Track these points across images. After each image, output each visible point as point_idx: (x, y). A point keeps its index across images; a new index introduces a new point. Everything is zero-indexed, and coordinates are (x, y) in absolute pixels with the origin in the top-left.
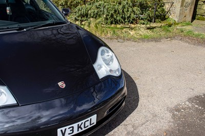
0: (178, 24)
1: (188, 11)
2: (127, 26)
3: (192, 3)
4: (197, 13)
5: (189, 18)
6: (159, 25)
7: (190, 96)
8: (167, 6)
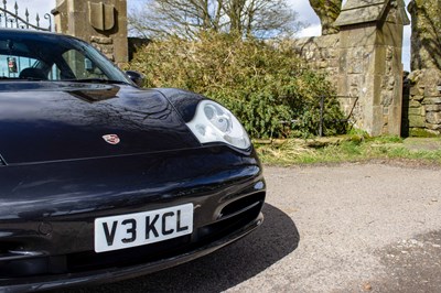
0: (373, 139)
1: (390, 114)
2: (265, 142)
3: (397, 97)
4: (411, 125)
5: (396, 129)
6: (333, 140)
7: (418, 232)
8: (346, 106)
